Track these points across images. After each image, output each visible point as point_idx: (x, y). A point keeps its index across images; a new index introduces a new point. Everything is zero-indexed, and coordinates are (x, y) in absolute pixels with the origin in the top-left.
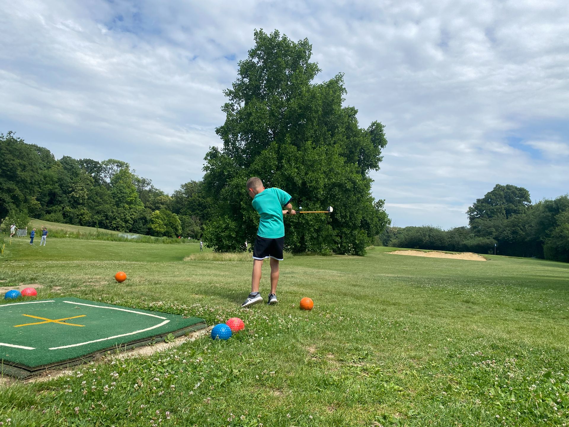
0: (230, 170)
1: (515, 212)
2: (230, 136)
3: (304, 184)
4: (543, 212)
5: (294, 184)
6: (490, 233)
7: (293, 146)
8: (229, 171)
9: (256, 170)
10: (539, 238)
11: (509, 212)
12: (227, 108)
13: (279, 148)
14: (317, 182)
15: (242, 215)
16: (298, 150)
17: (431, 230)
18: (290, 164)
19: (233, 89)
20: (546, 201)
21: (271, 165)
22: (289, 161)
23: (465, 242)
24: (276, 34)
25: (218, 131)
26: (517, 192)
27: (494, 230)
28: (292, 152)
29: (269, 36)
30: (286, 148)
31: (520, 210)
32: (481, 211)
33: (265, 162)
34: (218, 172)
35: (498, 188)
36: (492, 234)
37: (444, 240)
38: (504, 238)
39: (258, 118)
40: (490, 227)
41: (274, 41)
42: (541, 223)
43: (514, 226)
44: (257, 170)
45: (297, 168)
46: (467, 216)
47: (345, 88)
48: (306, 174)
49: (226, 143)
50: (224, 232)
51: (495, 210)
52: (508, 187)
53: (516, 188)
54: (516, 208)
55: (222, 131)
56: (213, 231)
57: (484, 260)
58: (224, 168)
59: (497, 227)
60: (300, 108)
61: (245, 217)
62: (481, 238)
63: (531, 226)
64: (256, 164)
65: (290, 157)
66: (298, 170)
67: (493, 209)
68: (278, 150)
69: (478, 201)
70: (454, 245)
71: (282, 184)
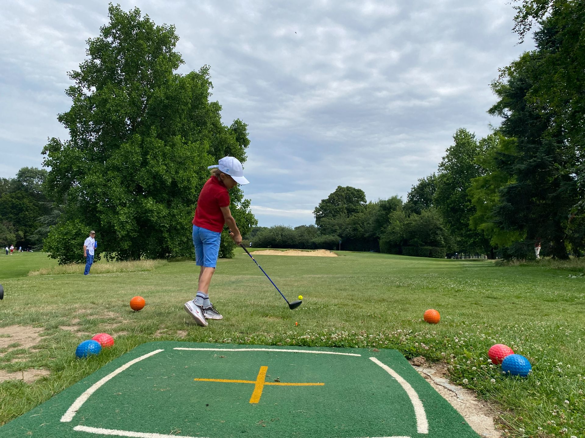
0: (81, 165)
1: (354, 211)
2: (79, 125)
3: (174, 183)
4: (379, 211)
5: (163, 182)
6: (335, 231)
7: (160, 141)
8: (79, 167)
9: (114, 166)
10: (375, 234)
11: (350, 211)
12: (72, 91)
13: (143, 141)
14: (188, 181)
15: (99, 219)
16: (165, 145)
17: (282, 229)
18: (157, 160)
19: (79, 71)
20: (381, 201)
21: (134, 161)
22: (155, 157)
23: (314, 240)
24: (137, 12)
25: (60, 119)
26: (356, 193)
27: (338, 228)
28: (159, 147)
29: (128, 13)
30: (151, 142)
31: (357, 210)
32: (325, 210)
33: (126, 157)
34: (64, 167)
35: (340, 189)
36: (336, 232)
37: (295, 238)
38: (346, 235)
39: (116, 106)
40: (334, 225)
41: (134, 20)
42: (377, 221)
43: (354, 224)
44: (117, 167)
45: (166, 165)
46: (314, 215)
47: (211, 82)
48: (177, 172)
49: (74, 133)
50: (75, 239)
51: (338, 210)
52: (348, 188)
53: (354, 189)
54: (355, 208)
55: (66, 118)
56: (60, 238)
57: (336, 256)
58: (72, 163)
59: (340, 226)
60: (167, 98)
61: (104, 221)
62: (327, 236)
63: (369, 223)
64: (114, 159)
65: (156, 152)
66: (167, 167)
67: (336, 209)
68: (141, 144)
69: (323, 201)
70: (303, 243)
71: (148, 183)
